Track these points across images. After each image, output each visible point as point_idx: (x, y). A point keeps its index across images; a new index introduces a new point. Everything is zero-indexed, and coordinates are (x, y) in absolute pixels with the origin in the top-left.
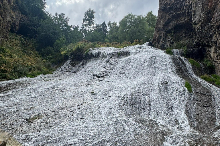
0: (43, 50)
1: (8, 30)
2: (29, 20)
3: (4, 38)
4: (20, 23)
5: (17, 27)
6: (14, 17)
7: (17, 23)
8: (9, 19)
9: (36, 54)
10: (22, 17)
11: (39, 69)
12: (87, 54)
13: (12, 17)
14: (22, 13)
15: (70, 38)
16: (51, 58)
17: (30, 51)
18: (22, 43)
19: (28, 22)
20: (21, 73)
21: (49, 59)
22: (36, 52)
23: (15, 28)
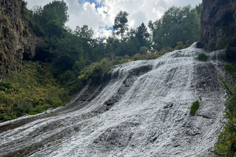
0: (61, 76)
1: (19, 60)
2: (46, 42)
3: (15, 70)
4: (36, 48)
5: (33, 54)
6: (26, 43)
7: (33, 48)
8: (18, 47)
9: (53, 82)
10: (38, 41)
11: (49, 102)
12: (106, 74)
13: (23, 44)
14: (37, 36)
15: (95, 55)
16: (70, 85)
17: (47, 80)
18: (38, 71)
19: (44, 44)
20: (22, 111)
21: (68, 86)
22: (54, 80)
23: (30, 54)
